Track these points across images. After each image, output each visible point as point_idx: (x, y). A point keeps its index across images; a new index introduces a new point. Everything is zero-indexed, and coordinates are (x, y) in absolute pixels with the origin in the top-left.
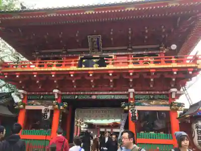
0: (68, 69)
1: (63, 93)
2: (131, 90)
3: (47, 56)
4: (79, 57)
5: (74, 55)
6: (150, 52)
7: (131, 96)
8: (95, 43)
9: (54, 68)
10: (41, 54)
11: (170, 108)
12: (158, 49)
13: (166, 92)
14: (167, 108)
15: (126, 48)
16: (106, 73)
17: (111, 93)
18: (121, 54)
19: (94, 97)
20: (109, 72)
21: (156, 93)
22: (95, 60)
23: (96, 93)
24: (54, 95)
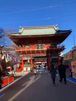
0: (34, 50)
5: (34, 45)
7: (49, 55)
9: (31, 50)
12: (55, 43)
13: (57, 54)
14: (58, 57)
17: (44, 55)
18: (46, 44)
20: (45, 50)
23: (41, 55)
24: (31, 56)
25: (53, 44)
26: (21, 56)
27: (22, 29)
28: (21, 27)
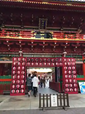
0: (30, 39)
1: (24, 53)
2: (65, 53)
3: (10, 29)
4: (32, 32)
5: (29, 30)
6: (72, 32)
7: (65, 56)
8: (43, 24)
9: (20, 38)
10: (5, 27)
11: (83, 62)
13: (81, 54)
14: (82, 62)
15: (59, 28)
16: (53, 42)
17: (53, 54)
18: (57, 31)
19: (43, 56)
20: (55, 42)
21: (76, 54)
22: (41, 34)
23: (44, 54)
24: (19, 54)
25: (72, 34)
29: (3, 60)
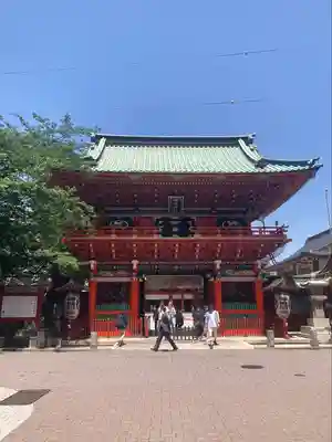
0: (151, 238)
1: (141, 263)
3: (114, 216)
7: (218, 267)
8: (176, 204)
9: (134, 237)
11: (256, 279)
12: (244, 213)
13: (253, 263)
14: (253, 279)
15: (209, 209)
16: (194, 243)
17: (195, 263)
19: (177, 267)
20: (197, 242)
22: (173, 223)
26: (87, 263)
27: (97, 144)
28: (93, 135)
29: (101, 276)
